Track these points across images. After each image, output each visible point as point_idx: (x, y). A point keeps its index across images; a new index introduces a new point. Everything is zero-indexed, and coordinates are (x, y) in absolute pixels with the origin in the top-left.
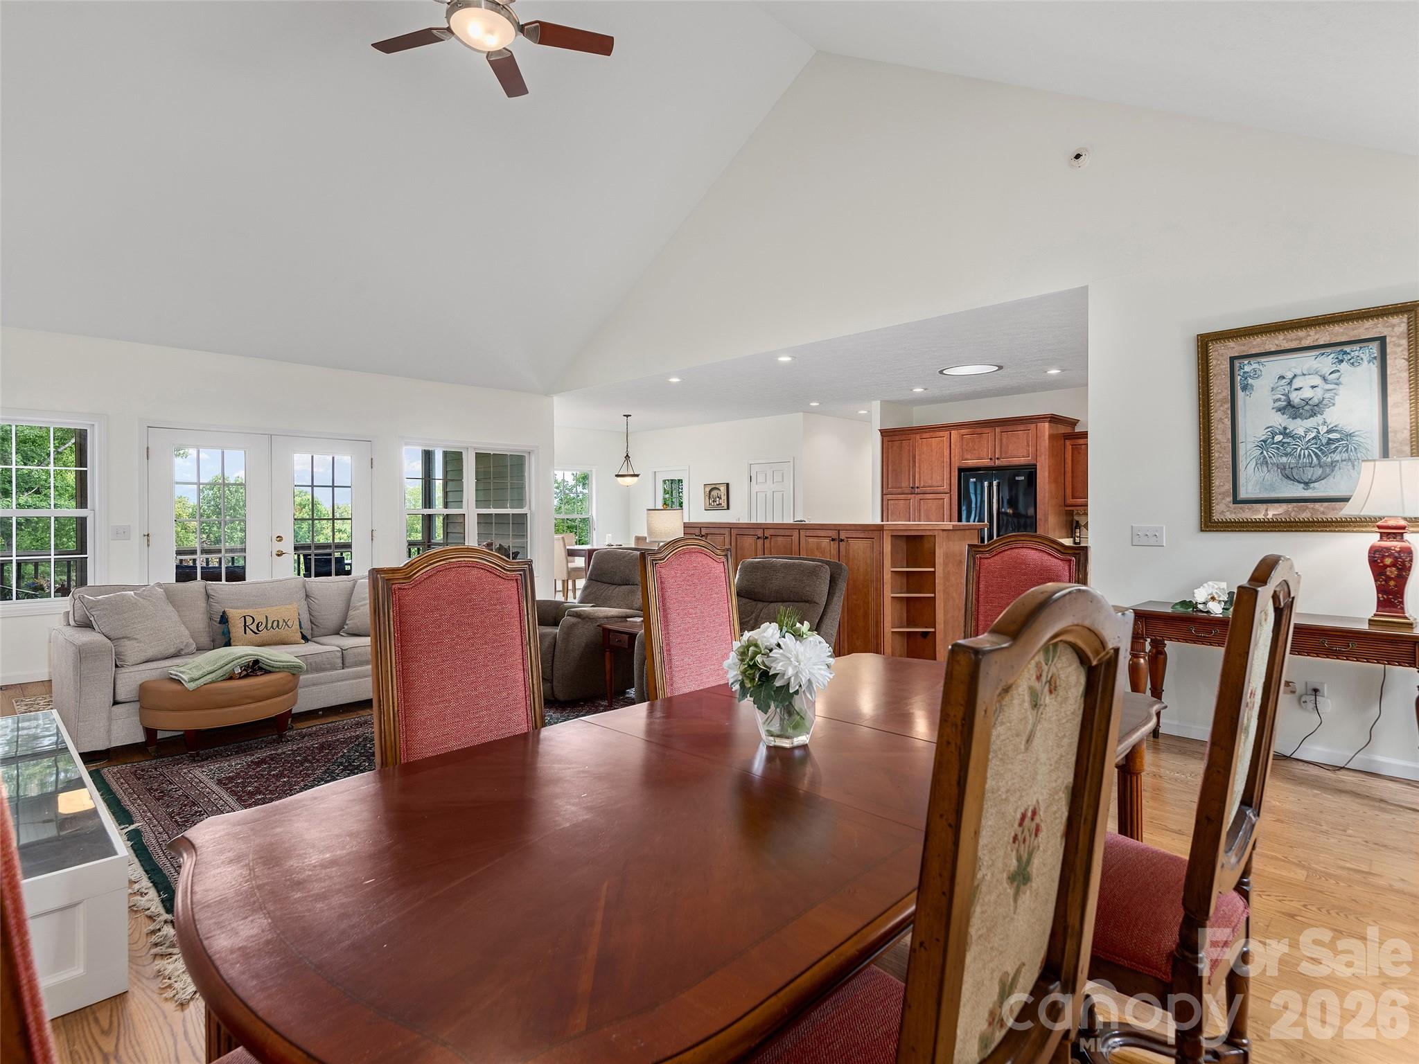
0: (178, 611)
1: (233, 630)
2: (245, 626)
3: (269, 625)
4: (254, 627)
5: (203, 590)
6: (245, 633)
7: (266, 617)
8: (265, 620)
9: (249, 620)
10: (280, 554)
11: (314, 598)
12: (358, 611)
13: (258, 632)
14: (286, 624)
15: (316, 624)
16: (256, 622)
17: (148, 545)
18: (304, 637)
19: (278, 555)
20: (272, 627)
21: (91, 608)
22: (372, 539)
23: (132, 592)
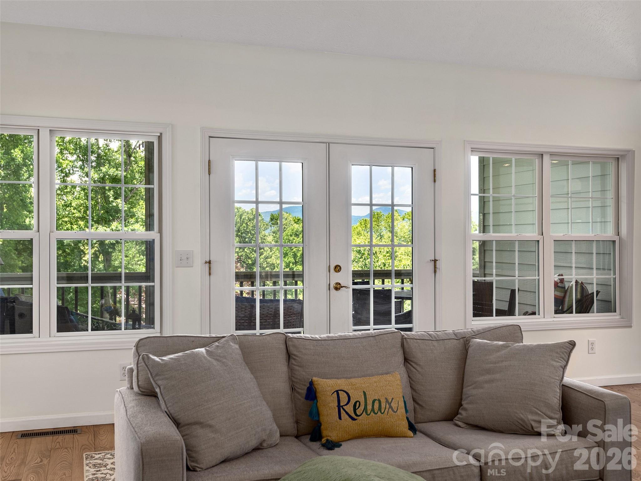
0: (256, 378)
1: (324, 411)
2: (339, 406)
3: (369, 407)
4: (349, 408)
5: (283, 347)
6: (340, 418)
7: (364, 393)
8: (363, 397)
9: (343, 396)
10: (338, 287)
11: (415, 363)
12: (481, 391)
13: (355, 417)
14: (390, 407)
15: (420, 403)
16: (352, 402)
17: (210, 274)
18: (412, 428)
19: (336, 289)
20: (373, 410)
21: (157, 375)
22: (435, 272)
23: (203, 350)
